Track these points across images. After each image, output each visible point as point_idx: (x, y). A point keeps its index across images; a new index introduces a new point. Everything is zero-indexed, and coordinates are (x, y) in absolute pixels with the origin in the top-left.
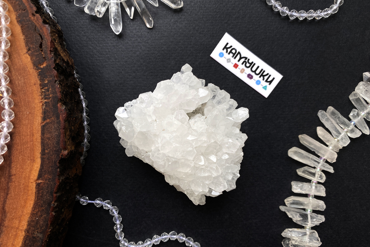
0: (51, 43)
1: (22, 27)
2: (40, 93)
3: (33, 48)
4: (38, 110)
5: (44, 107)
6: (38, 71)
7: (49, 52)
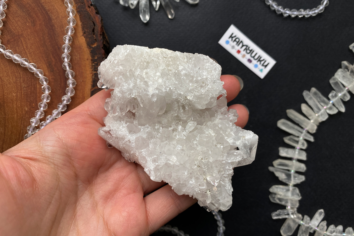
0: (101, 28)
1: (80, 16)
2: (91, 66)
3: (88, 32)
4: (89, 79)
5: (93, 77)
6: (90, 50)
7: (99, 36)
